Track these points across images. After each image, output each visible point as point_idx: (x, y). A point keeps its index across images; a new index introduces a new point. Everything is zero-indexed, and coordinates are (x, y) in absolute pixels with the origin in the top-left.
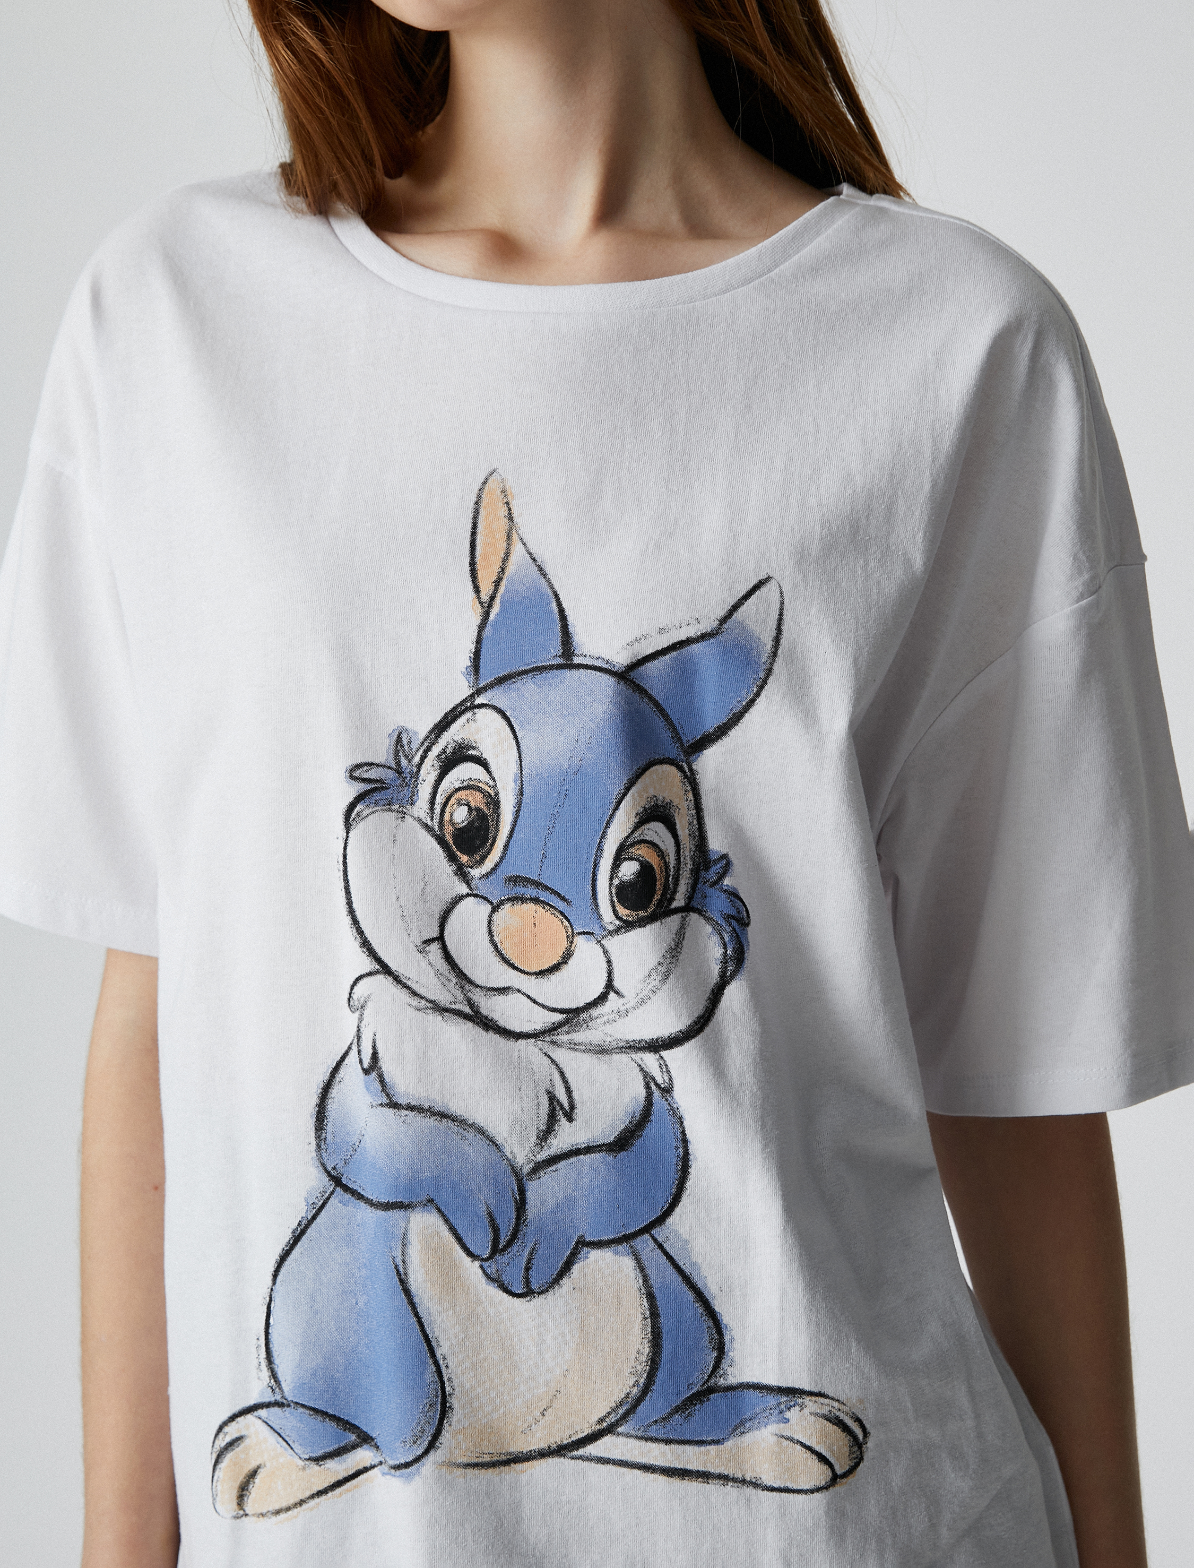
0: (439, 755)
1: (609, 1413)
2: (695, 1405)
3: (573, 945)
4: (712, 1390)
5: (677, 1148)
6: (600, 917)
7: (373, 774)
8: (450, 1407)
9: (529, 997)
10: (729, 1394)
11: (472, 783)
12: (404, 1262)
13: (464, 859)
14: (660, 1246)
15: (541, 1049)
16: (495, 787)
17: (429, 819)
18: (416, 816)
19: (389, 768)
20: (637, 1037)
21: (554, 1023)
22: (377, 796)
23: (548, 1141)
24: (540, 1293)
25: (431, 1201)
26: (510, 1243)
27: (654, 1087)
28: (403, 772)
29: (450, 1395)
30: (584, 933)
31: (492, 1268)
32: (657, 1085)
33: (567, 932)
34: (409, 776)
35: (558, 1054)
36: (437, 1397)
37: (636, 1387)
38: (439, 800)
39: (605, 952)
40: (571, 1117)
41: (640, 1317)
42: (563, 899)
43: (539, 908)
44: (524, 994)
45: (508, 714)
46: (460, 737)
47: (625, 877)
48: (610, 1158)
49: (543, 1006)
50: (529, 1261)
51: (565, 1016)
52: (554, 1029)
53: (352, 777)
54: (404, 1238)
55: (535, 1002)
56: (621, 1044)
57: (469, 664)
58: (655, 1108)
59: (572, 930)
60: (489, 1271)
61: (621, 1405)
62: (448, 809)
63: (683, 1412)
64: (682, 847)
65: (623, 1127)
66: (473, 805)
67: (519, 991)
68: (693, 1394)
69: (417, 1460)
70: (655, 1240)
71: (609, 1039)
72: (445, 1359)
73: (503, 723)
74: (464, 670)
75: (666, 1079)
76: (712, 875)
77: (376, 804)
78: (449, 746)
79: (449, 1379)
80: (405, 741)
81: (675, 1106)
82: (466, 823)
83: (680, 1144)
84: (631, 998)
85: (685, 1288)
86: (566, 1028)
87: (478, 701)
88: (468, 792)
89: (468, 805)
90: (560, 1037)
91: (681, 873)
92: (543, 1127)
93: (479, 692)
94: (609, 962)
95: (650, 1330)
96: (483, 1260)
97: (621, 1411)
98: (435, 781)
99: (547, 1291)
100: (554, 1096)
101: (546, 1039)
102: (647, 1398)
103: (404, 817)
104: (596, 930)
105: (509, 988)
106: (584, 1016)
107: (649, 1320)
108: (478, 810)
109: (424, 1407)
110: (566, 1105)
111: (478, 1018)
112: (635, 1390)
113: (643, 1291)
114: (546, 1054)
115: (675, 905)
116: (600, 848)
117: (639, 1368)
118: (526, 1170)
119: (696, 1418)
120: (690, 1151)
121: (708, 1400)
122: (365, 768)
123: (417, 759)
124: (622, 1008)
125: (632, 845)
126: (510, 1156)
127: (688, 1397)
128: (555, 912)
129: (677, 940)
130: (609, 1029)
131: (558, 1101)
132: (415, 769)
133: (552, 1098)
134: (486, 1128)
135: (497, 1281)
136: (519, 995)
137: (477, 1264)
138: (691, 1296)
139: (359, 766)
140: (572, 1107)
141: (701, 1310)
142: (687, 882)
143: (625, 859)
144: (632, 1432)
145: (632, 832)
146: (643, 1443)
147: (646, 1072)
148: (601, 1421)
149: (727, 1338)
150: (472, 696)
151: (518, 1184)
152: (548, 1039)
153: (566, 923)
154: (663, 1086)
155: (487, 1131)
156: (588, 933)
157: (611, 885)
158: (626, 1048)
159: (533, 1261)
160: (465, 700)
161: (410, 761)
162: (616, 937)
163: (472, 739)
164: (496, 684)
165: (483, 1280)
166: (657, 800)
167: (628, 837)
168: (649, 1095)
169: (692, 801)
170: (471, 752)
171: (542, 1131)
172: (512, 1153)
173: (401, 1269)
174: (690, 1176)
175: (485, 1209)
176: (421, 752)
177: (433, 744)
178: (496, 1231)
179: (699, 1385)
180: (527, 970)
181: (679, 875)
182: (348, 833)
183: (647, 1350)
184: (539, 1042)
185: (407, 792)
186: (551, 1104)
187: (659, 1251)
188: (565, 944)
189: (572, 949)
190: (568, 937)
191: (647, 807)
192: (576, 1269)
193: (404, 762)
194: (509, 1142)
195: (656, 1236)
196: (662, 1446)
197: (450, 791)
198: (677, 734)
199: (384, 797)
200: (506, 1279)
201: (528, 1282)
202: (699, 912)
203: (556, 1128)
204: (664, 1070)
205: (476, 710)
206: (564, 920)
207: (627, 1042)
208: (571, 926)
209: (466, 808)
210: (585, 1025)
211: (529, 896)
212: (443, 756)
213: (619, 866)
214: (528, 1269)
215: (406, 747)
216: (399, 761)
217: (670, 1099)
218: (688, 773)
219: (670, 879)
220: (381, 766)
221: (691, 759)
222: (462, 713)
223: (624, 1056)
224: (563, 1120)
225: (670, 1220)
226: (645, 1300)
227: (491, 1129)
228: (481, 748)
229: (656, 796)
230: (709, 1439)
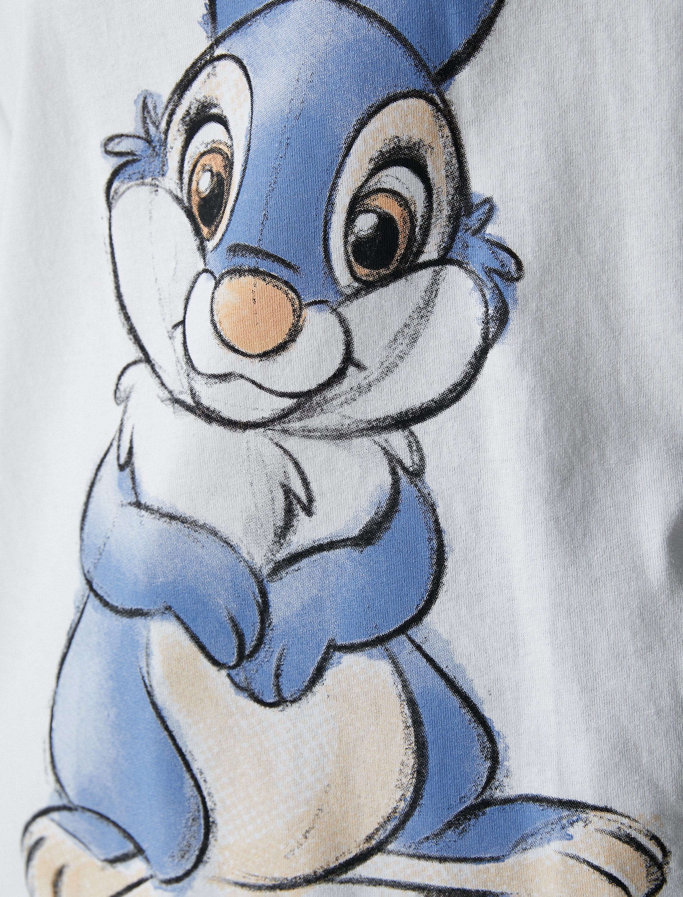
0: (184, 118)
1: (377, 830)
2: (470, 820)
3: (301, 320)
4: (487, 803)
5: (430, 540)
6: (335, 281)
7: (124, 146)
8: (213, 822)
9: (253, 382)
10: (507, 807)
11: (214, 145)
12: (148, 673)
13: (205, 231)
14: (419, 648)
15: (271, 439)
16: (231, 147)
17: (179, 190)
18: (168, 188)
19: (139, 137)
20: (381, 414)
21: (283, 410)
22: (130, 170)
23: (287, 538)
24: (293, 701)
25: (169, 608)
26: (256, 648)
27: (400, 472)
28: (152, 141)
29: (212, 810)
30: (315, 303)
31: (241, 676)
32: (405, 469)
33: (293, 305)
34: (158, 144)
35: (291, 443)
36: (199, 811)
37: (403, 802)
38: (187, 168)
39: (343, 321)
40: (310, 511)
41: (402, 726)
42: (288, 265)
43: (260, 282)
44: (248, 379)
45: (245, 62)
46: (202, 95)
47: (362, 233)
48: (355, 553)
49: (271, 391)
50: (278, 667)
51: (295, 400)
52: (284, 415)
53: (108, 152)
54: (147, 648)
55: (260, 387)
56: (361, 426)
57: (205, 12)
58: (403, 496)
59: (300, 302)
60: (237, 679)
61: (389, 820)
62: (195, 178)
63: (457, 828)
64: (435, 191)
65: (368, 518)
66: (214, 170)
67: (242, 376)
68: (467, 808)
69: (188, 874)
70: (413, 641)
71: (347, 422)
72: (201, 773)
73: (240, 72)
74: (200, 19)
75: (416, 459)
76: (474, 221)
77: (130, 178)
78: (193, 107)
79: (209, 794)
80: (150, 106)
81: (426, 492)
82: (208, 191)
83: (433, 535)
84: (373, 371)
85: (449, 693)
86: (297, 414)
87: (218, 52)
88: (211, 156)
89: (211, 171)
90: (292, 425)
91: (433, 221)
92: (281, 523)
93: (218, 42)
94: (347, 332)
95: (413, 739)
96: (230, 668)
97: (390, 827)
98: (182, 147)
99: (300, 699)
100: (290, 490)
101: (276, 428)
102: (416, 813)
103: (157, 191)
104: (331, 297)
105: (230, 374)
106: (317, 399)
107: (412, 729)
108: (219, 174)
109: (186, 823)
110: (304, 499)
111: (199, 409)
112: (402, 805)
113: (403, 697)
114: (277, 444)
115: (423, 258)
116: (330, 203)
117: (405, 781)
118: (265, 571)
119: (471, 834)
120: (445, 542)
121: (484, 814)
122: (117, 140)
123: (163, 125)
124: (364, 383)
125: (368, 195)
126: (247, 558)
127: (461, 812)
128: (278, 283)
129: (427, 298)
130: (347, 410)
131: (295, 495)
132: (163, 136)
133: (288, 492)
134: (218, 529)
135: (246, 690)
136: (242, 381)
137: (224, 672)
138: (456, 701)
139: (111, 139)
140: (311, 500)
141: (468, 716)
142: (443, 230)
143: (361, 212)
144: (403, 850)
145: (367, 181)
146: (415, 861)
147: (391, 455)
148: (369, 838)
149: (501, 747)
150: (211, 47)
151: (259, 586)
152: (278, 427)
153: (292, 295)
154: (411, 469)
155: (219, 531)
156: (321, 302)
157: (346, 243)
158: (368, 429)
159: (282, 668)
160: (204, 54)
161: (157, 127)
162: (355, 302)
163: (213, 95)
164: (234, 30)
165: (232, 689)
166: (399, 141)
167: (362, 187)
168: (396, 483)
169: (450, 137)
170: (214, 111)
171: (281, 527)
172: (249, 553)
173: (147, 681)
174: (447, 571)
175: (225, 614)
176: (166, 117)
177: (177, 106)
178: (240, 636)
179: (472, 798)
180: (249, 352)
181: (429, 225)
182: (110, 212)
183: (412, 762)
184: (269, 432)
185: (157, 162)
186: (287, 498)
187: (417, 653)
188: (290, 320)
189: (301, 323)
190: (294, 311)
191: (384, 150)
192: (329, 675)
193: (152, 130)
194: (245, 542)
195: (413, 637)
196: (436, 865)
197: (196, 157)
198: (421, 60)
199: (137, 171)
200: (256, 687)
201: (279, 690)
202: (460, 264)
203: (295, 523)
204: (414, 448)
205: (216, 63)
206: (290, 292)
207: (369, 422)
208: (299, 297)
209: (209, 174)
210: (319, 409)
211: (246, 268)
212: (188, 119)
213: (353, 221)
214: (277, 676)
215: (152, 113)
216: (148, 129)
217: (420, 484)
218: (441, 106)
219: (417, 229)
220: (131, 136)
221: (442, 87)
222: (202, 68)
223: (365, 439)
224: (302, 515)
225: (428, 619)
226: (406, 707)
227: (224, 530)
228: (222, 106)
229: (397, 137)
230: (488, 856)
